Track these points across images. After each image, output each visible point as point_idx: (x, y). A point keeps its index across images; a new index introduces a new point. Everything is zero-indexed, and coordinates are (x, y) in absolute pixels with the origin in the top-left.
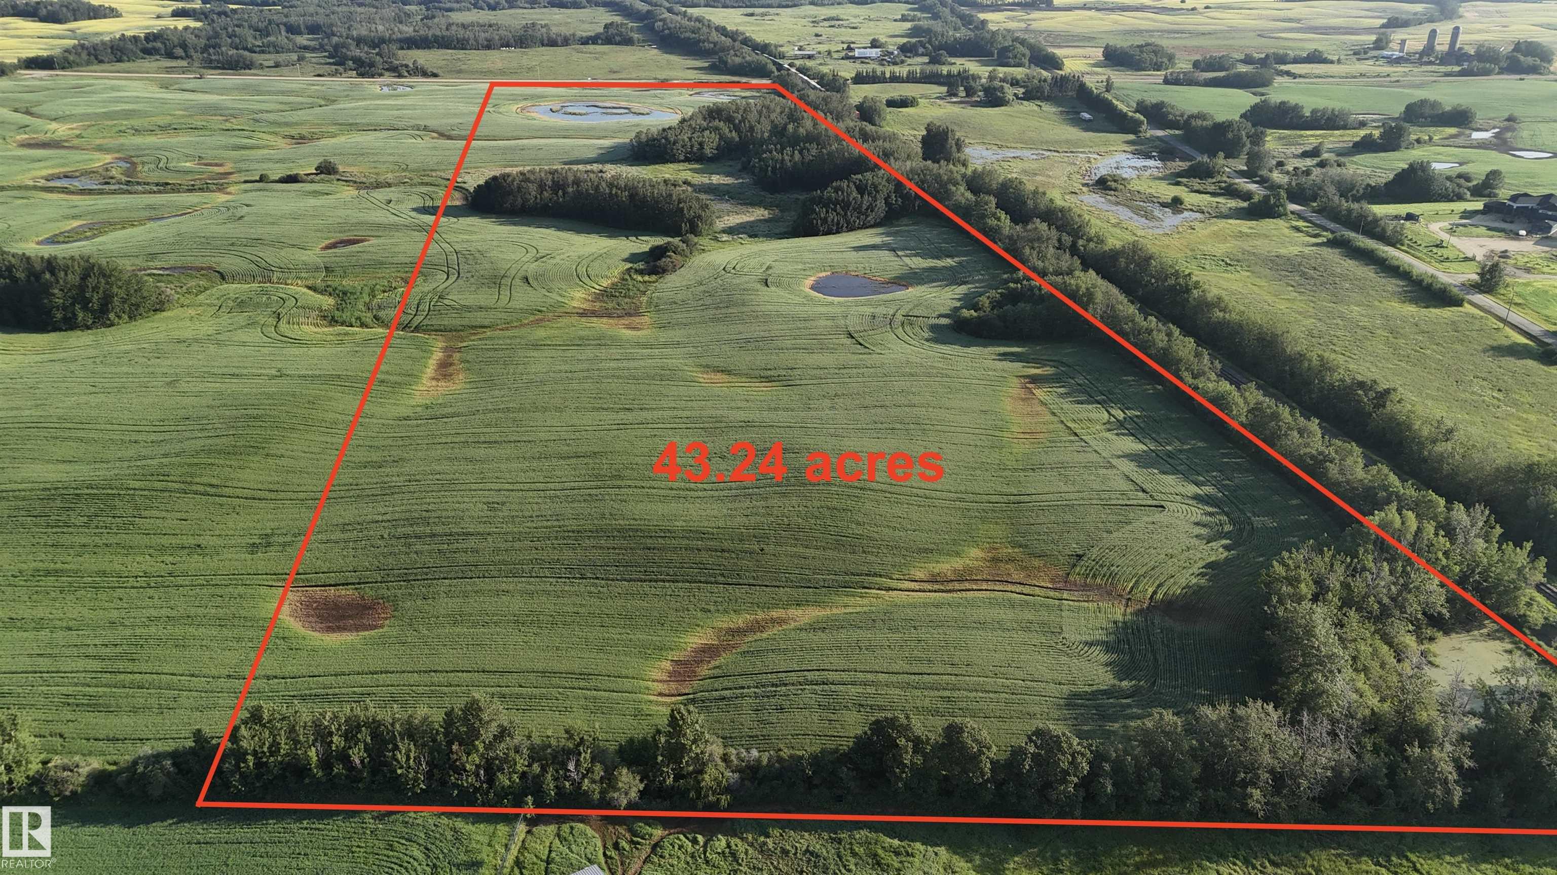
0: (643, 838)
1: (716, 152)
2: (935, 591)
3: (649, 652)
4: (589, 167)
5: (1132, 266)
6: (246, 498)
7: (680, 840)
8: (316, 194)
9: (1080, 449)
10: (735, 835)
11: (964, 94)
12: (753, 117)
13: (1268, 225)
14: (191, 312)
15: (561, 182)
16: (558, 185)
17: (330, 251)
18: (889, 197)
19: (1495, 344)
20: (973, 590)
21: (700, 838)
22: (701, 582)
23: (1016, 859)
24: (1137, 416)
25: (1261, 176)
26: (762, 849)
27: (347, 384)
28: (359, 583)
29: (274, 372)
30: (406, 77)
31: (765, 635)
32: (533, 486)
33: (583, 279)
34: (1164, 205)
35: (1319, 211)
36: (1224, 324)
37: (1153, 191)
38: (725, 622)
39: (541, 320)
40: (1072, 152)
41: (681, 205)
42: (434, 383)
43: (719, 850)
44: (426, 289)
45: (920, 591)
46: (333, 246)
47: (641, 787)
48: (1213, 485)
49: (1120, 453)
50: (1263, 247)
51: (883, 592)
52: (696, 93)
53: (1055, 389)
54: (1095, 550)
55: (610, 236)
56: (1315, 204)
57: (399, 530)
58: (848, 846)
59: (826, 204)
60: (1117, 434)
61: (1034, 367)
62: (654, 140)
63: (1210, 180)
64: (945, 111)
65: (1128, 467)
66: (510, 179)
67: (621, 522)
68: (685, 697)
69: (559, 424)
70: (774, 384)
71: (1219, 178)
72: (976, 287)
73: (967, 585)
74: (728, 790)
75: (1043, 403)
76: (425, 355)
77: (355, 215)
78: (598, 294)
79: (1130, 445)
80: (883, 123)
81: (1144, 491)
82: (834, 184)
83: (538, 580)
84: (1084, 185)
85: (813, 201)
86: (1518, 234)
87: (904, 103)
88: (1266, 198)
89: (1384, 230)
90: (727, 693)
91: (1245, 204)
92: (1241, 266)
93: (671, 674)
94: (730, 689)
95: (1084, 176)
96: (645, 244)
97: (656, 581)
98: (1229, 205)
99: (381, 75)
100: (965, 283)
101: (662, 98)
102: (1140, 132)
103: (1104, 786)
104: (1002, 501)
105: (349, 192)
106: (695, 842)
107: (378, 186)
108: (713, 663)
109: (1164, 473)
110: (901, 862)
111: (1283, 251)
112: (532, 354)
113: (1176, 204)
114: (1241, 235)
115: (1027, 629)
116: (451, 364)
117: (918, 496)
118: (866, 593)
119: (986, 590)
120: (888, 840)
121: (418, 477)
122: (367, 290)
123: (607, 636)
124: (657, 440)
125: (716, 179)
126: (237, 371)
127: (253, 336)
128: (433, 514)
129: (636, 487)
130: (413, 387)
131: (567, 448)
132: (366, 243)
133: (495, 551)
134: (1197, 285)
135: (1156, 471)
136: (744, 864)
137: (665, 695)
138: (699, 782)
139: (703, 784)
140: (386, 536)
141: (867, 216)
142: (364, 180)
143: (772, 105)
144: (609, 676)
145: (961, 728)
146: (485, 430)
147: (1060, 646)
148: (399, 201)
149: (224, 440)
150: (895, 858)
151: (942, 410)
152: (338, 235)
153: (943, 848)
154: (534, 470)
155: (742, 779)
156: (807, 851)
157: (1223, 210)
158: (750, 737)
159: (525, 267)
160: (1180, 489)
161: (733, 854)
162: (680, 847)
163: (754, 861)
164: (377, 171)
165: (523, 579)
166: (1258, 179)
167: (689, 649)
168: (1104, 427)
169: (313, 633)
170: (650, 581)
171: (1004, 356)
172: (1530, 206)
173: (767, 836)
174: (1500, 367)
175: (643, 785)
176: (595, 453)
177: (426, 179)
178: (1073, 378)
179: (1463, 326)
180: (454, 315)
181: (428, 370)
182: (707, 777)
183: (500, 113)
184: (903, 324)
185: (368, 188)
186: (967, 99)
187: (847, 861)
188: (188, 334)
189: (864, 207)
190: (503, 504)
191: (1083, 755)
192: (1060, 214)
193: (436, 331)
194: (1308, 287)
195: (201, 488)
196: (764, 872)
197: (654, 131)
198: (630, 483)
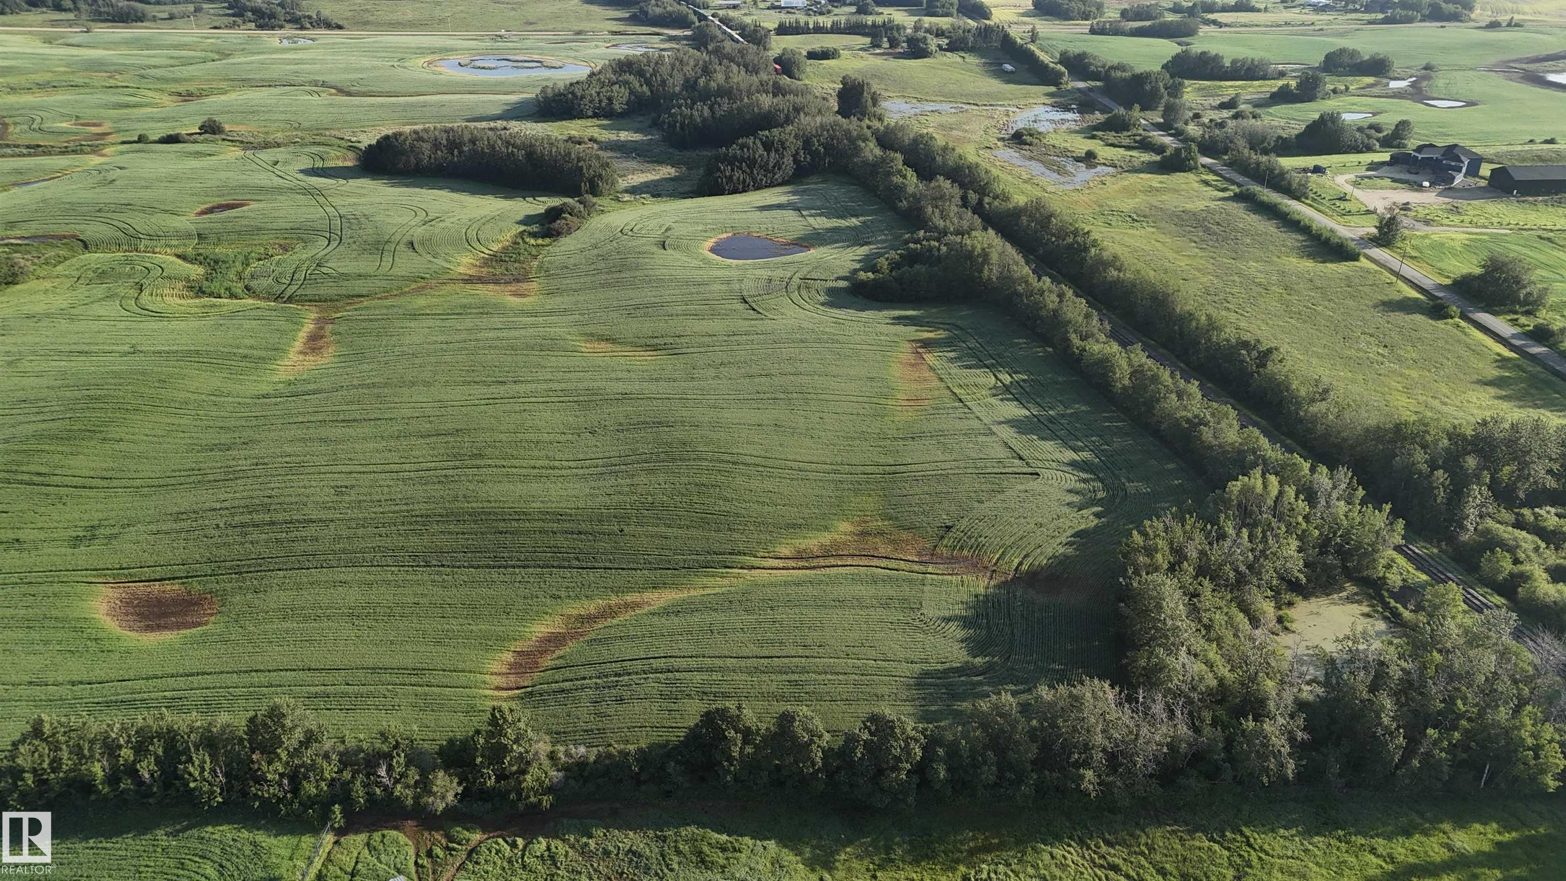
0: (459, 844)
1: (626, 107)
2: (799, 569)
3: (490, 643)
4: (492, 124)
5: (1033, 225)
6: (76, 487)
7: (498, 844)
8: (198, 154)
9: (962, 416)
10: (556, 837)
11: (886, 45)
12: (664, 70)
13: (1178, 179)
14: (47, 284)
15: (458, 141)
16: (454, 143)
17: (205, 216)
18: (797, 153)
19: (1386, 299)
20: (837, 566)
21: (520, 842)
22: (553, 567)
23: (848, 850)
24: (1024, 381)
25: (1176, 129)
26: (584, 851)
27: (205, 360)
28: (187, 577)
29: (126, 348)
30: (308, 29)
31: (615, 621)
32: (387, 468)
33: (474, 245)
34: (1078, 160)
35: (1230, 165)
36: (1117, 282)
37: (1068, 145)
38: (576, 608)
39: (423, 288)
40: (991, 105)
41: (580, 164)
42: (301, 357)
43: (538, 854)
44: (304, 256)
45: (784, 568)
46: (210, 211)
47: (460, 790)
48: (1091, 450)
49: (1002, 419)
50: (1171, 202)
51: (745, 571)
52: (613, 46)
53: (946, 354)
54: (965, 522)
55: (507, 197)
56: (1226, 157)
57: (236, 518)
58: (672, 844)
59: (731, 161)
60: (1002, 400)
61: (928, 331)
62: (561, 94)
63: (1125, 133)
64: (866, 63)
65: (1006, 433)
66: (402, 138)
67: (474, 505)
68: (523, 690)
69: (425, 400)
70: (659, 352)
71: (1135, 131)
72: (878, 248)
73: (832, 561)
74: (550, 790)
75: (931, 369)
76: (296, 326)
77: (235, 177)
78: (486, 259)
79: (1014, 410)
80: (802, 76)
81: (1021, 458)
82: (740, 141)
83: (379, 569)
84: (999, 139)
85: (718, 158)
86: (1421, 186)
87: (825, 55)
88: (1178, 151)
89: (1289, 184)
90: (567, 685)
91: (1158, 158)
92: (1148, 222)
93: (511, 666)
94: (572, 680)
95: (1000, 130)
96: (539, 205)
97: (505, 567)
98: (1142, 159)
99: (281, 27)
100: (867, 244)
101: (577, 51)
102: (1061, 83)
103: (937, 772)
104: (877, 471)
105: (234, 153)
106: (514, 845)
107: (266, 146)
108: (558, 653)
109: (1043, 439)
110: (727, 859)
111: (1189, 206)
112: (408, 324)
113: (1089, 158)
114: (1151, 190)
115: (885, 606)
116: (322, 337)
117: (791, 469)
118: (728, 573)
119: (851, 566)
120: (716, 835)
121: (266, 461)
122: (241, 258)
123: (446, 627)
124: (526, 415)
125: (625, 136)
126: (86, 348)
127: (112, 309)
128: (276, 500)
129: (496, 466)
130: (279, 362)
131: (428, 425)
132: (245, 208)
133: (338, 538)
134: (1095, 243)
135: (1035, 437)
136: (562, 868)
137: (503, 689)
138: (520, 783)
139: (524, 785)
140: (222, 525)
141: (775, 174)
142: (252, 139)
143: (686, 59)
144: (444, 670)
145: (793, 717)
146: (345, 408)
147: (917, 623)
148: (286, 162)
149: (58, 424)
150: (721, 855)
151: (828, 378)
152: (217, 199)
153: (773, 842)
154: (390, 451)
155: (566, 778)
156: (630, 851)
157: (1135, 164)
158: (587, 731)
159: (410, 233)
160: (1058, 456)
161: (552, 858)
162: (498, 852)
163: (574, 864)
164: (266, 129)
165: (363, 569)
166: (1173, 131)
167: (534, 639)
168: (989, 392)
169: (129, 633)
170: (499, 567)
171: (899, 320)
172: (1435, 156)
173: (590, 836)
174: (1388, 322)
175: (461, 788)
176: (457, 431)
177: (319, 138)
178: (964, 342)
179: (1357, 280)
180: (330, 284)
181: (297, 344)
182: (528, 777)
183: (405, 67)
184: (799, 287)
185: (255, 148)
186: (890, 51)
187: (670, 859)
188: (40, 308)
189: (771, 165)
190: (353, 487)
191: (916, 741)
192: (967, 171)
193: (310, 301)
194: (1210, 243)
195: (26, 477)
196: (583, 876)
197: (561, 85)
198: (490, 462)
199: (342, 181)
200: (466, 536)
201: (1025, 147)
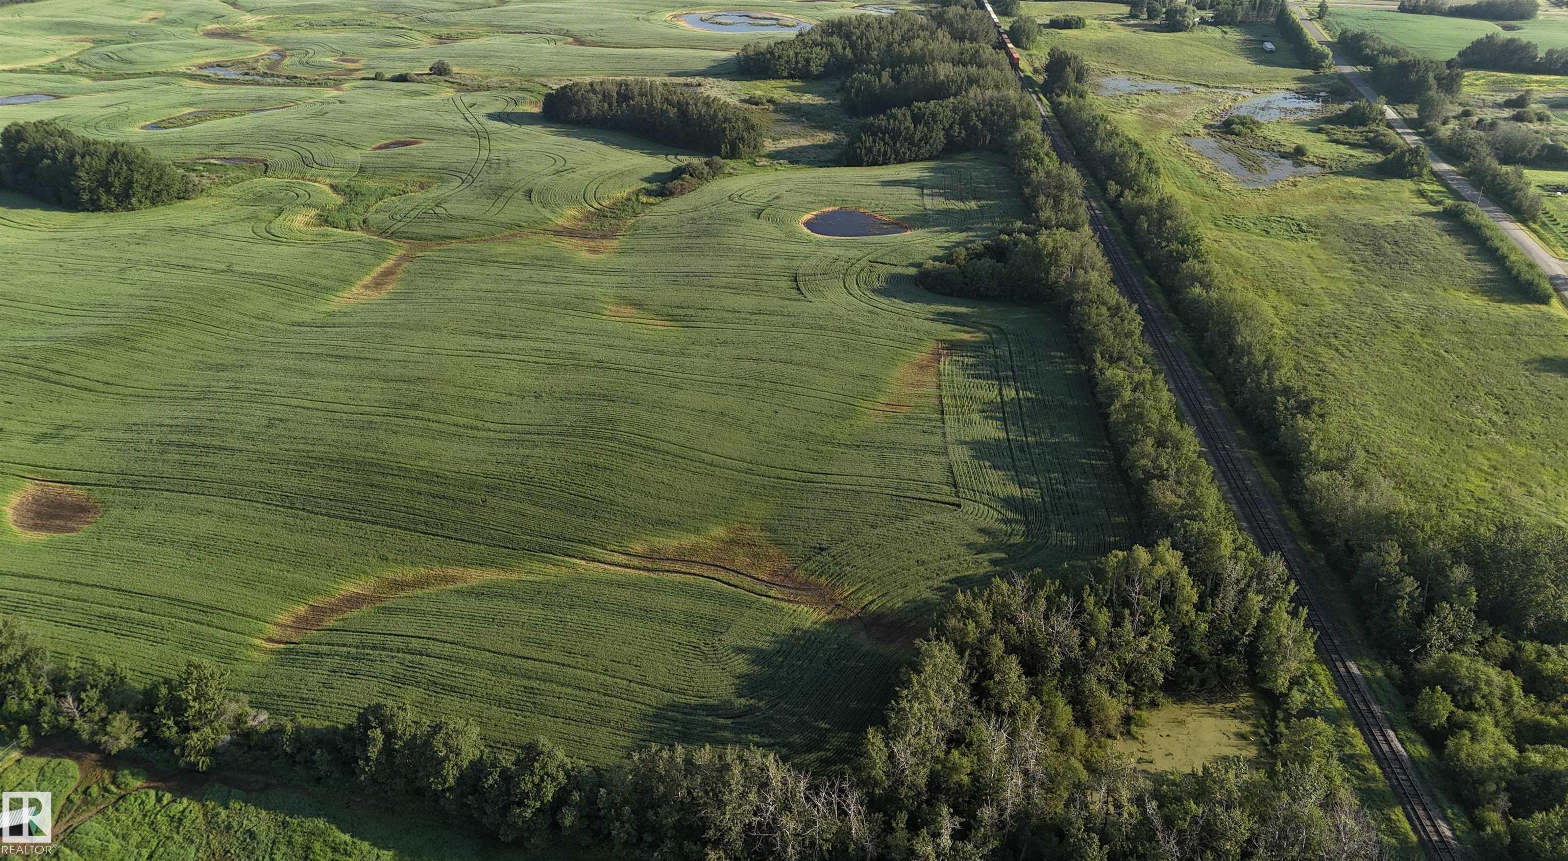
0: (118, 787)
1: (822, 69)
2: (640, 569)
3: (294, 593)
7: (147, 794)
9: (930, 430)
10: (200, 801)
11: (1145, 16)
14: (211, 202)
15: (629, 95)
16: (624, 96)
17: (380, 151)
18: (951, 128)
20: (678, 572)
21: (167, 797)
22: (399, 527)
24: (1028, 399)
25: (1428, 127)
26: (211, 821)
27: (281, 286)
31: (421, 593)
33: (587, 199)
34: (1283, 155)
37: (1283, 138)
38: (393, 573)
39: (514, 235)
40: (1224, 88)
42: (362, 291)
43: (172, 814)
44: (431, 195)
45: (623, 566)
46: (387, 146)
47: (138, 735)
49: (970, 440)
50: (1361, 213)
51: (583, 562)
52: (860, 6)
53: (965, 360)
54: (842, 545)
55: (651, 154)
60: (987, 418)
61: (966, 332)
62: (762, 54)
63: (1360, 129)
65: (960, 455)
67: (368, 454)
68: (288, 646)
69: (421, 345)
70: (673, 324)
71: (1372, 127)
72: (971, 236)
73: (678, 566)
74: (212, 752)
75: (938, 374)
76: (378, 262)
77: (426, 117)
78: (591, 213)
79: (991, 431)
81: (954, 486)
82: (891, 111)
83: (247, 503)
85: (864, 128)
87: (1070, 24)
88: (1412, 152)
90: (326, 649)
91: (1380, 160)
92: (1315, 234)
93: (297, 620)
94: (336, 643)
95: (1215, 116)
96: (676, 163)
97: (356, 521)
98: (1361, 160)
100: (967, 230)
102: (1317, 67)
104: (793, 477)
105: (445, 94)
106: (159, 800)
107: (478, 88)
108: (347, 615)
109: (994, 468)
111: (1378, 219)
112: (472, 270)
113: (1296, 155)
114: (1347, 197)
115: (689, 624)
116: (393, 274)
117: (703, 462)
118: (563, 561)
119: (692, 574)
121: (241, 385)
122: (379, 193)
125: (808, 99)
127: (241, 230)
128: (214, 424)
129: (422, 419)
130: (338, 294)
131: (401, 371)
135: (987, 465)
137: (273, 641)
141: (920, 148)
142: (470, 82)
144: (233, 612)
146: (349, 344)
148: (481, 106)
149: (108, 329)
151: (817, 371)
152: (398, 136)
154: (347, 390)
155: (236, 744)
157: (1349, 165)
159: (536, 181)
160: (998, 489)
162: (142, 802)
164: (489, 73)
166: (1422, 130)
167: (338, 596)
168: (980, 408)
170: (351, 520)
171: (942, 316)
175: (141, 733)
177: (526, 85)
178: (994, 348)
180: (434, 224)
181: (367, 278)
182: (196, 735)
183: (648, 20)
184: (862, 270)
185: (465, 90)
186: (1147, 22)
188: (186, 223)
189: (918, 137)
190: (287, 421)
193: (408, 238)
194: (1370, 265)
195: (47, 375)
197: (764, 44)
198: (420, 414)
199: (515, 127)
200: (341, 484)
201: (1229, 136)
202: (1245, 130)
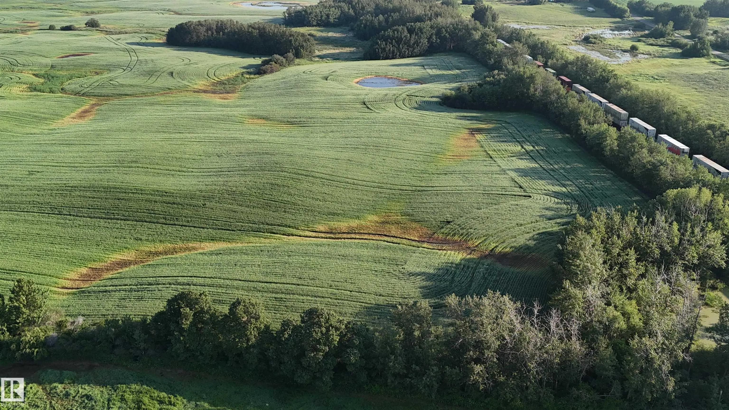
1: (337, 21)
2: (326, 238)
17: (62, 58)
18: (431, 37)
20: (355, 239)
22: (146, 221)
25: (699, 37)
31: (172, 256)
33: (209, 75)
34: (625, 51)
37: (620, 45)
38: (149, 247)
42: (71, 120)
44: (105, 76)
45: (316, 237)
46: (67, 56)
50: (685, 70)
51: (285, 236)
59: (386, 39)
62: (298, 12)
67: (111, 184)
68: (79, 290)
70: (293, 125)
73: (353, 236)
75: (478, 141)
76: (78, 107)
77: (91, 44)
78: (215, 83)
79: (528, 164)
81: (521, 187)
83: (25, 213)
84: (573, 41)
88: (695, 44)
90: (111, 288)
91: (681, 51)
92: (664, 80)
93: (82, 276)
94: (116, 286)
95: (576, 37)
97: (112, 219)
98: (670, 51)
100: (460, 82)
102: (624, 17)
104: (411, 189)
105: (100, 35)
107: (120, 33)
108: (119, 270)
111: (697, 72)
113: (633, 51)
114: (672, 65)
115: (377, 262)
116: (90, 112)
117: (348, 183)
118: (271, 236)
119: (365, 239)
122: (68, 76)
125: (331, 34)
129: (142, 168)
130: (56, 121)
131: (116, 148)
132: (87, 56)
137: (67, 288)
139: (23, 338)
141: (414, 49)
144: (31, 273)
147: (396, 273)
148: (124, 39)
151: (400, 141)
154: (81, 157)
157: (665, 54)
159: (174, 68)
164: (124, 27)
167: (109, 262)
170: (108, 219)
177: (151, 31)
178: (507, 129)
180: (111, 88)
181: (73, 114)
182: (29, 333)
184: (404, 99)
185: (111, 34)
189: (412, 42)
193: (95, 96)
194: (707, 89)
198: (140, 165)
200: (95, 199)
201: (590, 45)
202: (597, 41)
